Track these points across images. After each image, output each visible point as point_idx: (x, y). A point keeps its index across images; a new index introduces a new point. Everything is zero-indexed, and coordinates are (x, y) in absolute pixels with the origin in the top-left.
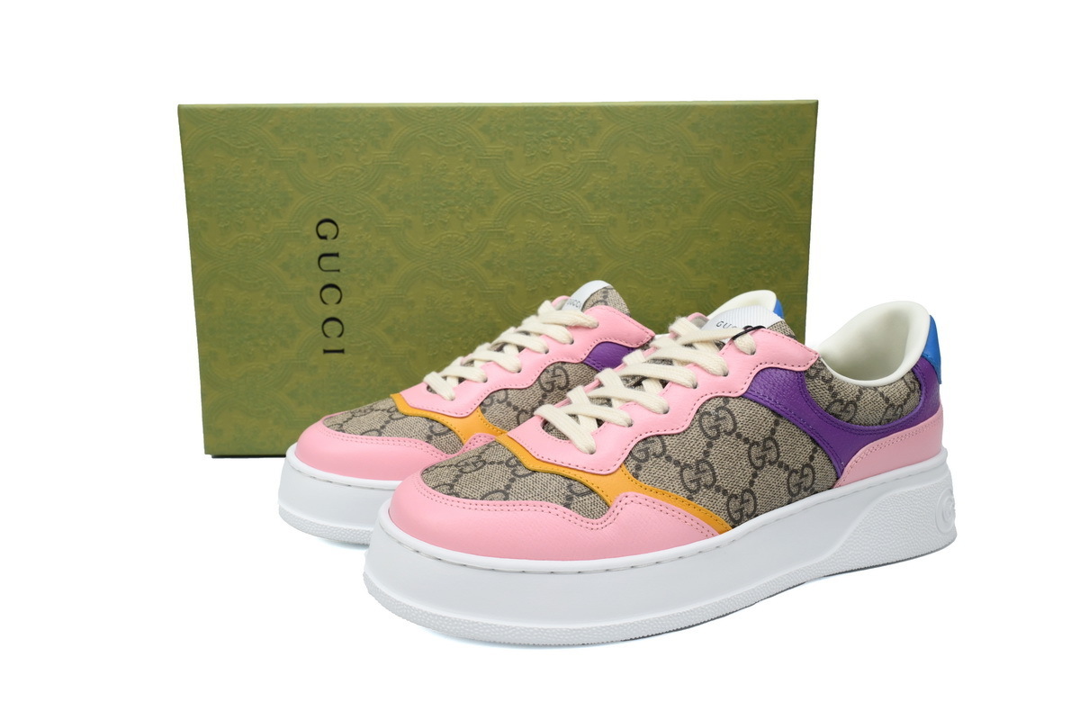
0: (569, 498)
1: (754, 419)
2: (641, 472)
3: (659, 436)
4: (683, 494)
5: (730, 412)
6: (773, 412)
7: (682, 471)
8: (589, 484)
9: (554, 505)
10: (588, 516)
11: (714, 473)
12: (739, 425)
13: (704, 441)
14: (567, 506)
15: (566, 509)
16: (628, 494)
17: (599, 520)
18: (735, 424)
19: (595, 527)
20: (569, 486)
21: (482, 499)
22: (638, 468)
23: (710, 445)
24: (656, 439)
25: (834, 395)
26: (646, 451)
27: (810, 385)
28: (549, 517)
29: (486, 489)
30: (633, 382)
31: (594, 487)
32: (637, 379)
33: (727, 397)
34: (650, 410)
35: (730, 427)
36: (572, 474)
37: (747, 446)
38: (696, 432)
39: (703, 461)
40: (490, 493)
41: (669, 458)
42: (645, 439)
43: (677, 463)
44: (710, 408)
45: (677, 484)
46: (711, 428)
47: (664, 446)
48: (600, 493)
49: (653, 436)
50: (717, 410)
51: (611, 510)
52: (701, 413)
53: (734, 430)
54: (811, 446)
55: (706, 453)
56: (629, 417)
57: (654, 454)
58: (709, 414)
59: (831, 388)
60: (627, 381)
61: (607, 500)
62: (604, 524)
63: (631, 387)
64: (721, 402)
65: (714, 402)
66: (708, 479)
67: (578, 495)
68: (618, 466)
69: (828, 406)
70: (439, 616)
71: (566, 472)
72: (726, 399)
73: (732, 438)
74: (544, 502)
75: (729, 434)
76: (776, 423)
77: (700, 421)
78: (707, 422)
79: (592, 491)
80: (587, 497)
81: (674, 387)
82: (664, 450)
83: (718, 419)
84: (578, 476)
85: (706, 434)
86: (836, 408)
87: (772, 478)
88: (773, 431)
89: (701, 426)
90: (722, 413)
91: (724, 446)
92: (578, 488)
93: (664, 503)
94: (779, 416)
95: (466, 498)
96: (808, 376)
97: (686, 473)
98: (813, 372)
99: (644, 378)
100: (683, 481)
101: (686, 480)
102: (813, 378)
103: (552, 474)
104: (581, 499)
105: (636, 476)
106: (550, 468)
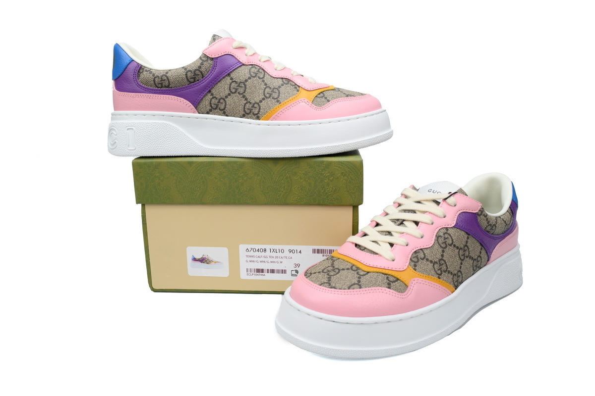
0: (389, 284)
1: (459, 237)
2: (417, 268)
3: (421, 249)
4: (436, 277)
5: (449, 235)
6: (467, 233)
7: (434, 265)
8: (396, 276)
9: (383, 288)
10: (399, 292)
11: (446, 265)
12: (454, 241)
13: (440, 250)
14: (389, 288)
15: (389, 290)
16: (415, 279)
17: (404, 294)
18: (452, 240)
19: (404, 297)
20: (387, 278)
21: (349, 289)
22: (415, 266)
23: (443, 251)
24: (420, 251)
25: (488, 222)
26: (417, 257)
27: (479, 219)
28: (383, 295)
29: (349, 284)
30: (399, 223)
31: (399, 277)
32: (400, 221)
33: (447, 228)
34: (415, 237)
35: (451, 242)
36: (386, 272)
37: (458, 250)
38: (437, 246)
39: (442, 259)
40: (352, 285)
41: (427, 260)
42: (415, 251)
43: (431, 262)
44: (441, 234)
45: (433, 272)
46: (443, 243)
47: (424, 254)
48: (402, 280)
49: (418, 250)
50: (444, 234)
51: (409, 288)
52: (438, 237)
53: (452, 243)
54: (480, 247)
55: (442, 256)
56: (406, 241)
57: (421, 258)
58: (441, 236)
59: (487, 219)
60: (395, 222)
61: (406, 283)
62: (407, 295)
63: (398, 225)
64: (445, 230)
65: (442, 230)
66: (444, 268)
67: (392, 282)
68: (406, 267)
69: (486, 228)
70: (336, 350)
71: (384, 271)
72: (447, 229)
73: (452, 247)
74: (378, 288)
75: (450, 245)
76: (468, 238)
77: (438, 240)
78: (441, 240)
79: (398, 279)
80: (396, 283)
81: (423, 224)
82: (425, 256)
83: (445, 239)
84: (390, 272)
85: (441, 246)
86: (489, 228)
87: (468, 263)
88: (467, 242)
89: (438, 243)
90: (446, 236)
91: (449, 251)
92: (391, 279)
93: (430, 282)
94: (469, 234)
95: (340, 289)
96: (478, 215)
97: (435, 266)
98: (480, 213)
99: (404, 220)
100: (435, 270)
101: (436, 270)
102: (480, 215)
103: (377, 273)
104: (394, 284)
105: (415, 270)
106: (375, 270)
